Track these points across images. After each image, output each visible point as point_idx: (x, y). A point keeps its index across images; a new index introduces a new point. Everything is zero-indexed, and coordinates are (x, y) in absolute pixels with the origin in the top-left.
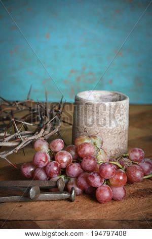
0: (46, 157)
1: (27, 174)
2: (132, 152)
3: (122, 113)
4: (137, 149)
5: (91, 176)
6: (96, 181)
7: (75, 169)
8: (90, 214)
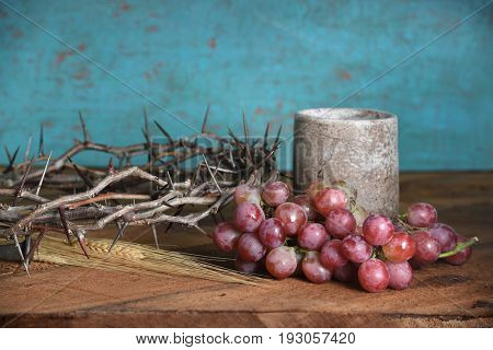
0: (258, 212)
1: (226, 244)
2: (413, 209)
3: (386, 141)
4: (422, 204)
5: (348, 241)
6: (359, 249)
7: (315, 233)
8: (354, 306)
